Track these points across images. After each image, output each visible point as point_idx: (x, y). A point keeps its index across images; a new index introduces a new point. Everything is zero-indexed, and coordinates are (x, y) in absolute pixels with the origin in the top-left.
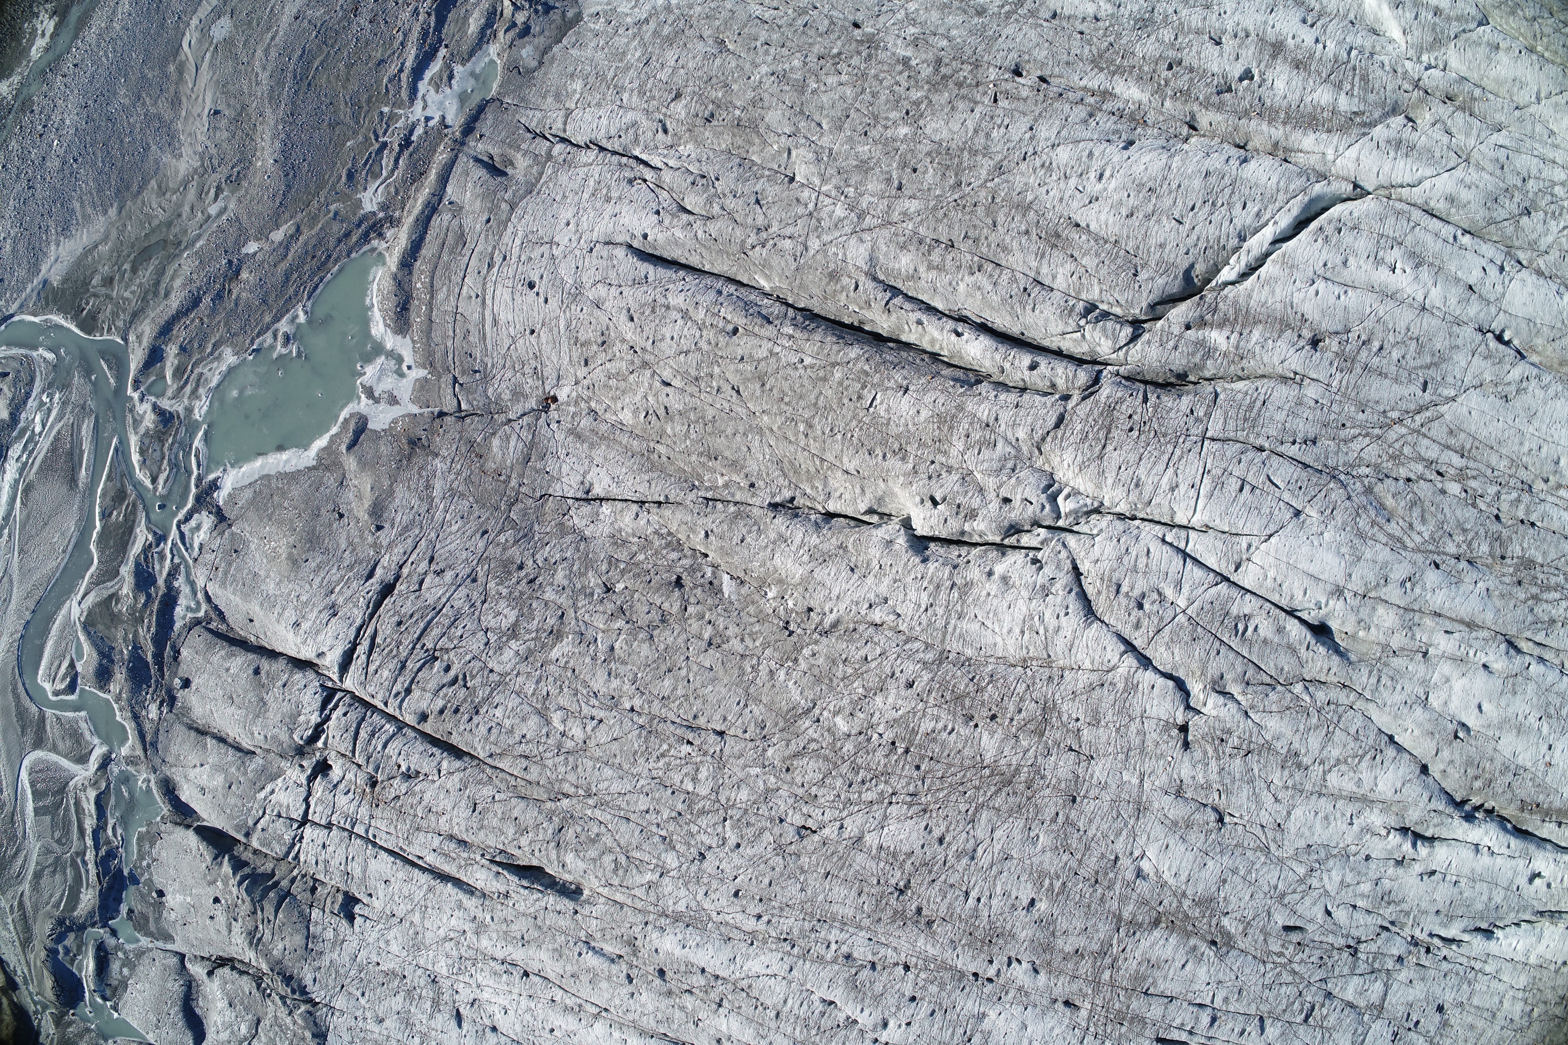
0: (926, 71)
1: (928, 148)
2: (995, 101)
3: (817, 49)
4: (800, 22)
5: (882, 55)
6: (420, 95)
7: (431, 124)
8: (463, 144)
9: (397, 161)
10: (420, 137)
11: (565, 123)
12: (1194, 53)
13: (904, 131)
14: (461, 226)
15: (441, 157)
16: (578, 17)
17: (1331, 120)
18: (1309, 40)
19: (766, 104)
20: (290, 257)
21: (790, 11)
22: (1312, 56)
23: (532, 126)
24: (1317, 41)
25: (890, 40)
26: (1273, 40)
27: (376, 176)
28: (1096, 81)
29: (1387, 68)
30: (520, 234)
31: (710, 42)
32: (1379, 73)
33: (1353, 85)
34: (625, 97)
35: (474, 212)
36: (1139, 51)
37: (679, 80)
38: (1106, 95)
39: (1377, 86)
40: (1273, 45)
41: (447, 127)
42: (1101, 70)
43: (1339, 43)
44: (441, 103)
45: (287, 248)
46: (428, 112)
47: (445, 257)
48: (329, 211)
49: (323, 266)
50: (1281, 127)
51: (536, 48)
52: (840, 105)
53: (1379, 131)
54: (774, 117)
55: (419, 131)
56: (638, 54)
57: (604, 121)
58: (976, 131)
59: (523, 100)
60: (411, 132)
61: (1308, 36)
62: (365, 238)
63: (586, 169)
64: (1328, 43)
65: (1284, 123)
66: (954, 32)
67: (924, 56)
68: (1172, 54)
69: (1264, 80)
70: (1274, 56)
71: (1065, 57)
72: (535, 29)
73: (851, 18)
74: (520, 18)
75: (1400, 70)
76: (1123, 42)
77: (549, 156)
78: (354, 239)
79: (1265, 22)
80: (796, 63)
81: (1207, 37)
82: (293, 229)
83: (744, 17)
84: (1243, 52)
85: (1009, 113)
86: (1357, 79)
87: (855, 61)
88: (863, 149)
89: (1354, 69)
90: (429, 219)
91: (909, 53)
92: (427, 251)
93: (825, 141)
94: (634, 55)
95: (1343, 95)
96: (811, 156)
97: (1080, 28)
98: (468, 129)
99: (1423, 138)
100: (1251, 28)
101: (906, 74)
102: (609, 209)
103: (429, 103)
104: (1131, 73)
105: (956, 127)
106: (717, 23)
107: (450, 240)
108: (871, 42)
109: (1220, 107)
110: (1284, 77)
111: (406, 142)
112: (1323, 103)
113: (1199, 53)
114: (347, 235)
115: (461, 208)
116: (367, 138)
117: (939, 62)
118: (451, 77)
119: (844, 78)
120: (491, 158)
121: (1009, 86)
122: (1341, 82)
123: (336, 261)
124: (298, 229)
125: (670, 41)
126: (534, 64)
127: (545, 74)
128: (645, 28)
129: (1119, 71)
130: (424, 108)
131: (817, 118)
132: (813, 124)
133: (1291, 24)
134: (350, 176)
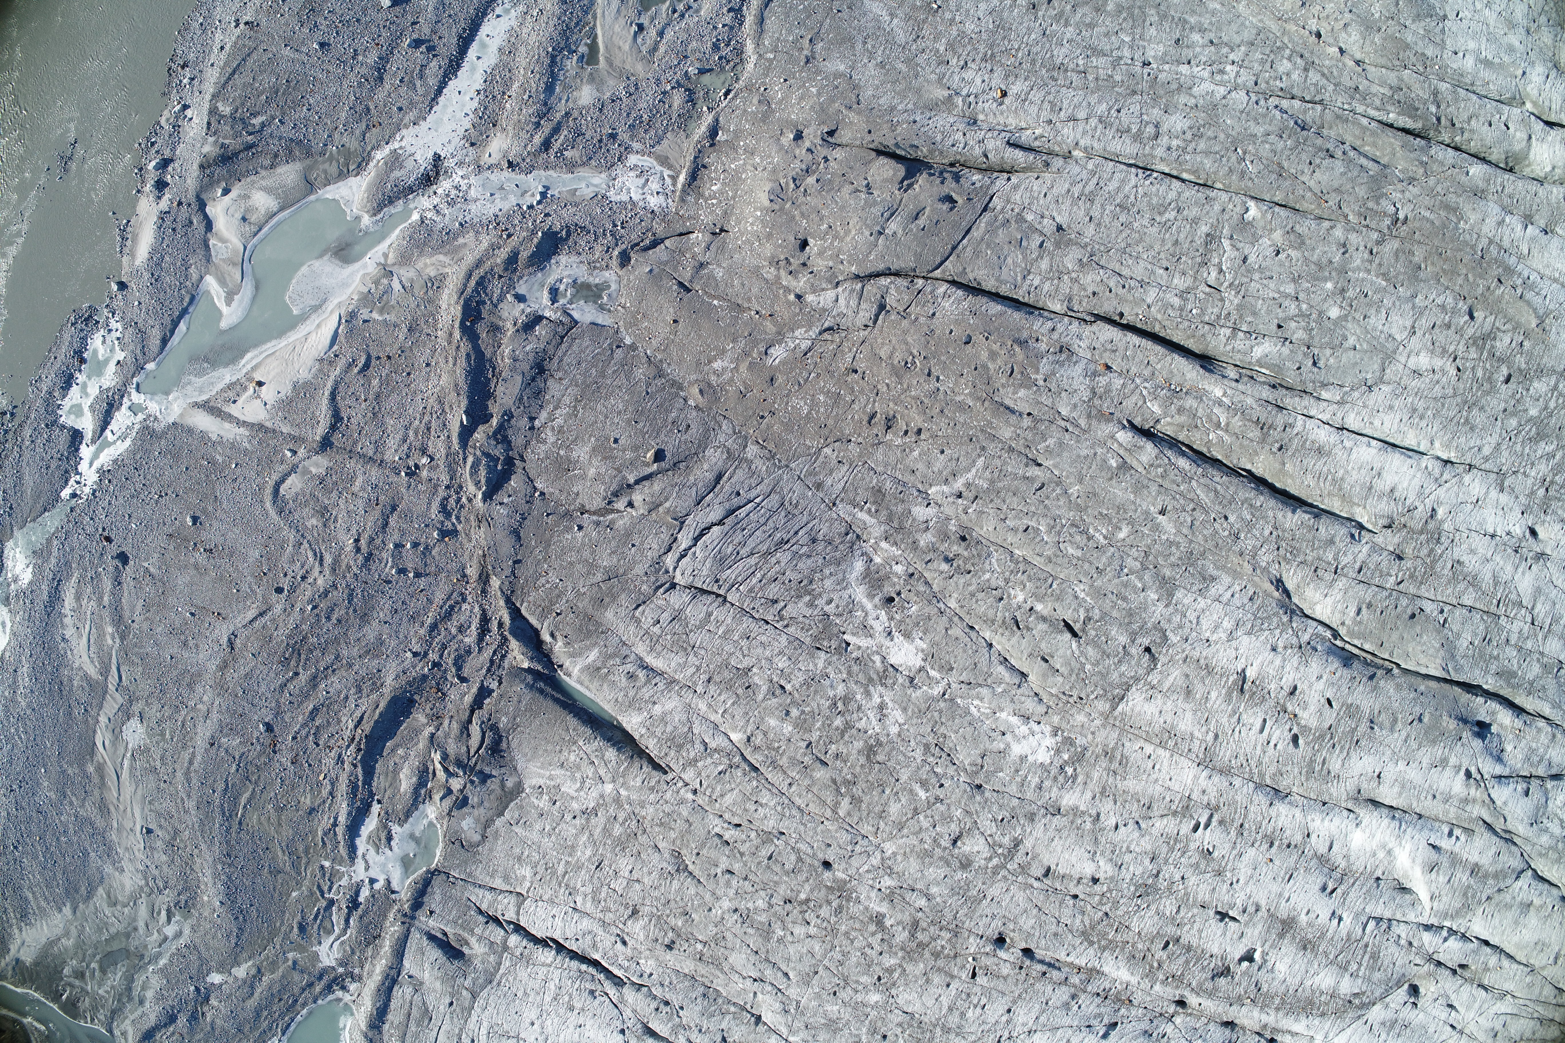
0: (901, 936)
1: (900, 1019)
2: (974, 975)
3: (783, 891)
4: (764, 852)
5: (855, 909)
6: (360, 853)
7: (377, 886)
8: (413, 918)
9: (347, 921)
10: (367, 899)
11: (518, 913)
12: (1194, 931)
13: (874, 998)
14: (424, 1003)
15: (392, 929)
16: (519, 788)
17: (1327, 1004)
18: (1325, 915)
19: (729, 945)
20: (256, 995)
21: (753, 835)
22: (1323, 935)
23: (484, 907)
24: (1334, 913)
25: (863, 892)
26: (1285, 917)
27: (330, 932)
28: (1084, 957)
29: (1403, 942)
30: (485, 1024)
31: (667, 855)
32: (1393, 949)
33: (1360, 964)
34: (579, 899)
35: (434, 991)
36: (1135, 926)
37: (635, 895)
38: (1093, 973)
39: (1386, 963)
40: (1283, 922)
41: (393, 892)
42: (1091, 943)
43: (1357, 915)
44: (384, 865)
45: (252, 987)
46: (372, 873)
47: (413, 1028)
48: (287, 959)
49: (292, 1008)
50: (1272, 1013)
51: (477, 820)
52: (808, 961)
53: (1376, 1013)
54: (739, 959)
55: (365, 893)
56: (588, 853)
57: (558, 922)
58: (950, 1009)
59: (470, 875)
60: (357, 893)
61: (1323, 908)
62: (329, 989)
63: (545, 969)
64: (1344, 916)
65: (1278, 1009)
66: (934, 890)
67: (899, 916)
68: (1171, 930)
69: (1265, 961)
70: (1281, 936)
71: (1053, 928)
72: (473, 800)
73: (821, 856)
74: (456, 784)
75: (1415, 944)
76: (1119, 913)
77: (505, 948)
78: (318, 989)
79: (1280, 895)
80: (760, 903)
81: (1212, 913)
82: (253, 971)
83: (702, 833)
84: (1249, 931)
85: (987, 992)
86: (1367, 957)
87: (825, 912)
88: (833, 1009)
89: (1366, 946)
90: (390, 989)
91: (883, 908)
92: (394, 1017)
93: (793, 992)
94: (584, 853)
95: (1347, 976)
96: (777, 1006)
97: (1074, 891)
98: (417, 904)
99: (1421, 1016)
100: (1263, 903)
101: (879, 936)
102: (573, 1019)
103: (371, 862)
104: (1123, 949)
105: (930, 1002)
106: (673, 835)
107: (415, 1013)
108: (842, 890)
109: (1211, 994)
110: (1288, 960)
111: (354, 904)
112: (1323, 987)
113: (1200, 931)
114: (311, 985)
115: (422, 983)
116: (312, 894)
117: (915, 924)
118: (389, 838)
119: (812, 930)
120: (445, 934)
121: (989, 961)
122: (1348, 962)
123: (304, 1005)
124: (259, 971)
125: (621, 844)
126: (477, 838)
127: (491, 850)
128: (593, 820)
129: (1109, 946)
130: (367, 868)
131: (784, 968)
132: (780, 974)
133: (1310, 895)
134: (302, 928)
